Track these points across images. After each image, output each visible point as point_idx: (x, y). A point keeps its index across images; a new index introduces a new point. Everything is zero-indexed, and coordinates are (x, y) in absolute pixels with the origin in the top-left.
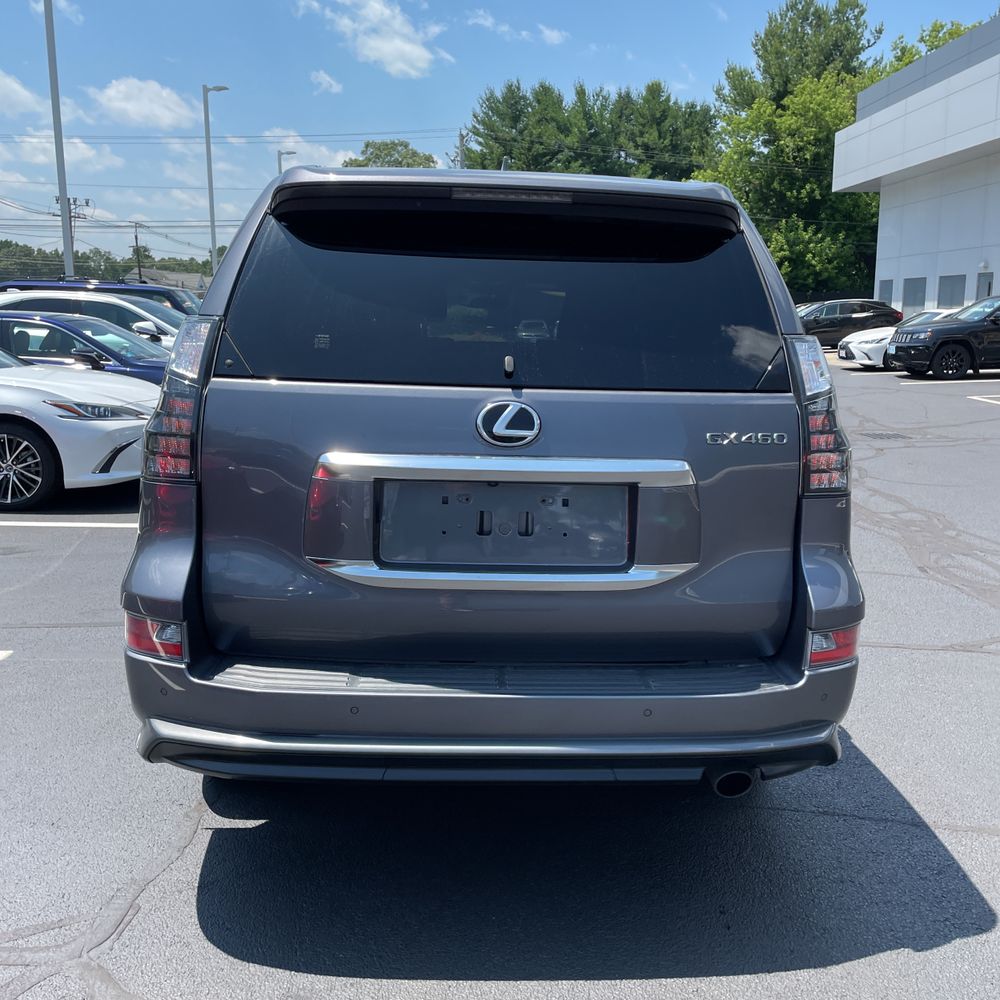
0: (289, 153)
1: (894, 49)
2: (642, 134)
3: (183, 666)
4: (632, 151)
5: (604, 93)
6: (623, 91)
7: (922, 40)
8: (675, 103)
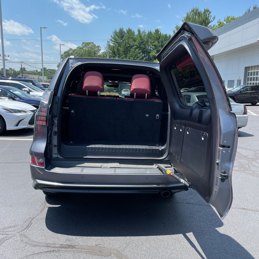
0: (63, 45)
1: (218, 23)
2: (154, 42)
3: (44, 168)
4: (152, 46)
5: (145, 31)
6: (149, 31)
7: (225, 20)
8: (162, 34)
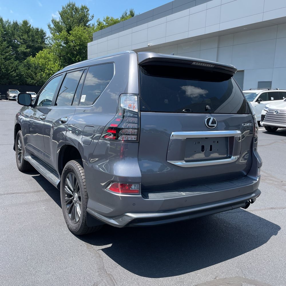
1: (97, 22)
2: (22, 36)
4: (19, 40)
5: (9, 21)
6: (15, 22)
7: (104, 21)
8: (32, 28)
